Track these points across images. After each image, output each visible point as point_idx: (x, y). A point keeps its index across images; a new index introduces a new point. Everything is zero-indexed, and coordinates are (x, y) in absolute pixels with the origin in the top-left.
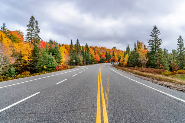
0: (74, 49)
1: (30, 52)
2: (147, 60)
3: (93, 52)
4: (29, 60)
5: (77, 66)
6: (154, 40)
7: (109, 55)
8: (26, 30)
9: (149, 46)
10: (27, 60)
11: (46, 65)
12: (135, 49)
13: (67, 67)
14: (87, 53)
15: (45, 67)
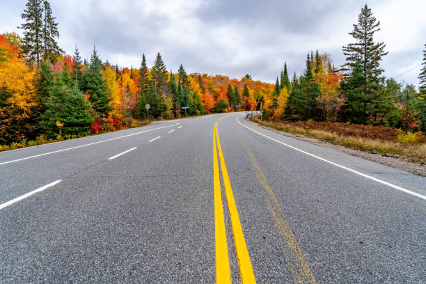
0: (150, 78)
1: (30, 85)
2: (341, 101)
3: (198, 86)
4: (29, 105)
5: (159, 120)
6: (360, 47)
7: (237, 94)
8: (21, 26)
9: (348, 64)
10: (22, 105)
11: (62, 117)
12: (309, 74)
13: (130, 122)
14: (182, 89)
15: (59, 124)
